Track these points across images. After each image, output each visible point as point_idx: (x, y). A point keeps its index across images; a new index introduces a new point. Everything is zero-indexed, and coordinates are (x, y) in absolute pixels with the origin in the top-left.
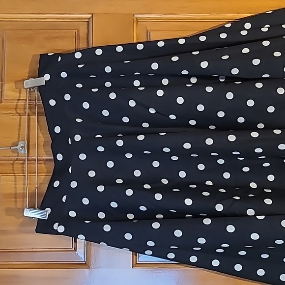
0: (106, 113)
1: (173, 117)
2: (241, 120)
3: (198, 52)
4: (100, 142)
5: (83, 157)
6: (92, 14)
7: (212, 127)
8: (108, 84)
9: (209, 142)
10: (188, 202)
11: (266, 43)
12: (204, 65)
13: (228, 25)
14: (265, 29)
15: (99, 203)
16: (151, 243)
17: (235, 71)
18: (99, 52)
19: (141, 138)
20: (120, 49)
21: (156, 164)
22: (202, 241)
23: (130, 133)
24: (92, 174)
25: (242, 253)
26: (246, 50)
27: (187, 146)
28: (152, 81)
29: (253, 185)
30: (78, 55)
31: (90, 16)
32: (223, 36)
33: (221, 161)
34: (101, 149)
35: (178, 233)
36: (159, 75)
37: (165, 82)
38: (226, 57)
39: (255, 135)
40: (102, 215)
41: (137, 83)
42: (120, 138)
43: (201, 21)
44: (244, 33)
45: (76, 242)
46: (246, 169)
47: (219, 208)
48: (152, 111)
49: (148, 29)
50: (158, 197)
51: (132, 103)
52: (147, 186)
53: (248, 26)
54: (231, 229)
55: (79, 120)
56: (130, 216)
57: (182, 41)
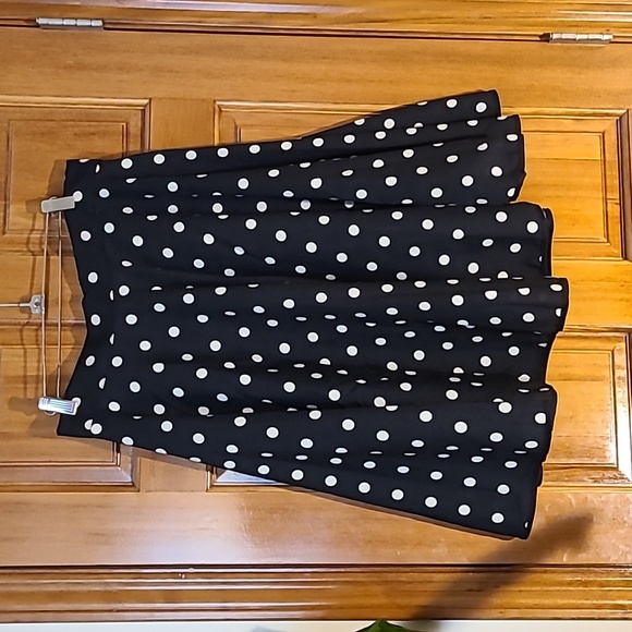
0: (168, 253)
1: (270, 261)
2: (372, 267)
3: (309, 164)
4: (158, 298)
5: (131, 319)
6: (150, 100)
7: (330, 277)
8: (173, 209)
9: (321, 298)
10: (290, 387)
11: (408, 153)
12: (316, 183)
13: (360, 122)
14: (411, 131)
15: (157, 389)
16: (232, 449)
17: (362, 194)
18: (159, 159)
19: (221, 291)
20: (191, 155)
21: (244, 332)
22: (307, 443)
23: (203, 284)
24: (145, 346)
25: (370, 465)
26: (378, 164)
27: (289, 304)
28: (240, 206)
29: (392, 366)
30: (127, 164)
31: (147, 101)
32: (349, 139)
33: (342, 329)
34: (159, 308)
35: (272, 433)
36: (252, 196)
37: (262, 207)
38: (348, 173)
39: (387, 288)
40: (159, 409)
41: (217, 208)
42: (189, 291)
43: (320, 113)
44: (381, 135)
45: (118, 451)
46: (381, 341)
47: (334, 395)
48: (239, 251)
49: (238, 123)
50: (245, 379)
51: (209, 239)
52: (229, 365)
53: (389, 124)
54: (348, 425)
55: (126, 264)
56: (204, 411)
57: (286, 146)
